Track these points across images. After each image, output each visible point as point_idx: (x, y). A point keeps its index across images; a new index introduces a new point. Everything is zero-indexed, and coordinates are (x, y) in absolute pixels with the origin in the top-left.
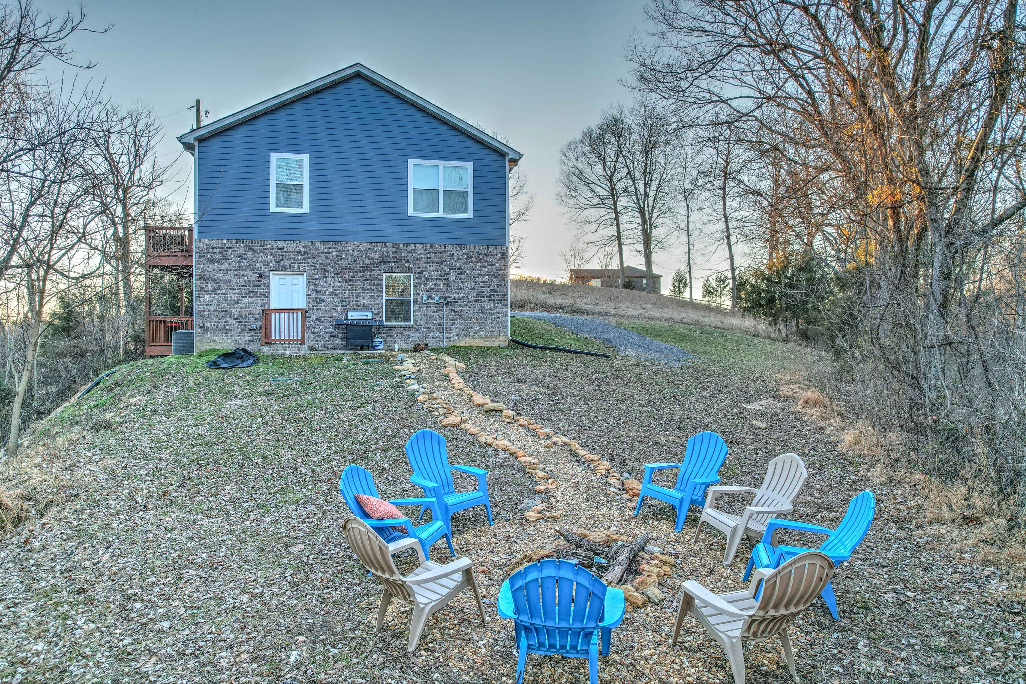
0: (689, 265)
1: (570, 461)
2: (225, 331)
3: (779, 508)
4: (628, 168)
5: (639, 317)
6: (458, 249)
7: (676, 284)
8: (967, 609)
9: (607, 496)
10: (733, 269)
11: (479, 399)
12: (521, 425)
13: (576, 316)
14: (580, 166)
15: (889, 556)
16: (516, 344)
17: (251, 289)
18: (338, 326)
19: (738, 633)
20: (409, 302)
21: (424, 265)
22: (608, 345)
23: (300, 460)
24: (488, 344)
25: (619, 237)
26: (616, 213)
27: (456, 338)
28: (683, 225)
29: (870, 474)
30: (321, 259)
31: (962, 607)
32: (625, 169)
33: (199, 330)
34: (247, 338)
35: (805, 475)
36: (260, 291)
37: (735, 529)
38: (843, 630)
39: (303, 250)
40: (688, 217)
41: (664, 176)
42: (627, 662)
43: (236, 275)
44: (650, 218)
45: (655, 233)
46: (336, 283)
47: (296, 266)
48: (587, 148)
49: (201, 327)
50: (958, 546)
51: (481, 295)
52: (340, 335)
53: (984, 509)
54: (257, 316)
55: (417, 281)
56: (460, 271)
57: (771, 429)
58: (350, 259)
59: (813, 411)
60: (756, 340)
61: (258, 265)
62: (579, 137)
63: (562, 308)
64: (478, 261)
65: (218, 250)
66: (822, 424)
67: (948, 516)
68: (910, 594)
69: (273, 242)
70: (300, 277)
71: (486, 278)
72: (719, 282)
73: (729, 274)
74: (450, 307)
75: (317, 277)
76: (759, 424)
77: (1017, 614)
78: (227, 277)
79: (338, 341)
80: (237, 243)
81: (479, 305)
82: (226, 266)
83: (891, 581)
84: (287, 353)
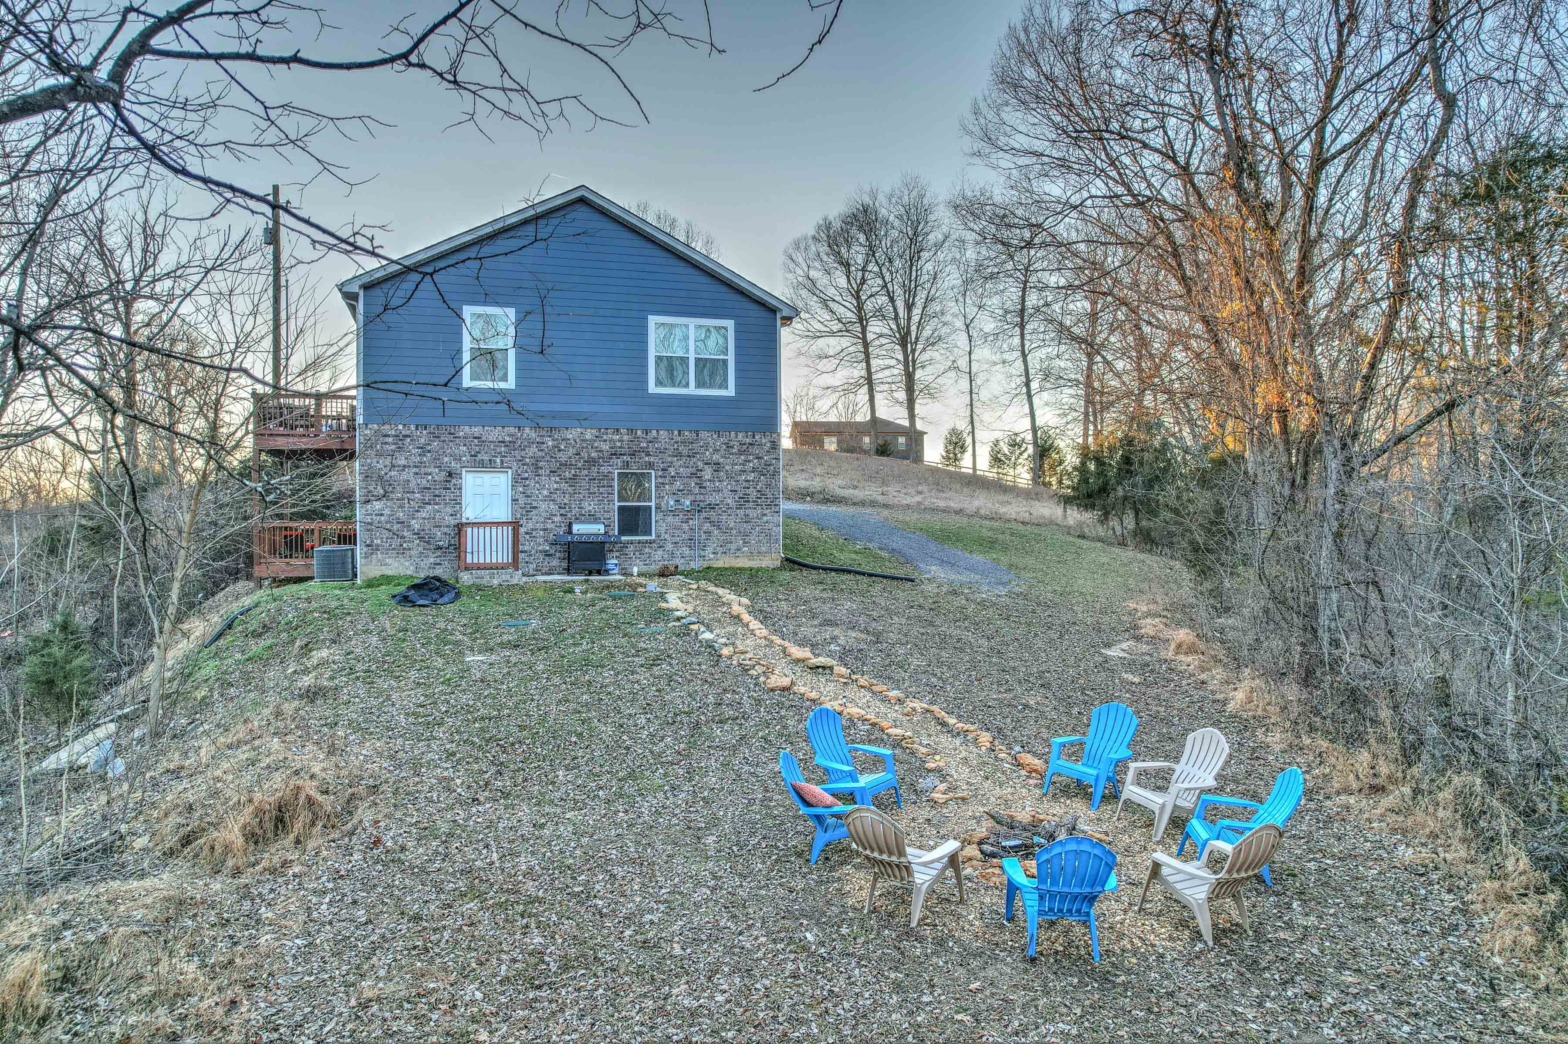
0: (972, 422)
1: (943, 732)
2: (401, 551)
3: (1200, 784)
4: (883, 278)
5: (919, 508)
6: (715, 436)
7: (951, 448)
8: (1380, 873)
9: (1003, 773)
10: (1034, 430)
11: (797, 652)
12: (862, 687)
13: (833, 508)
14: (813, 274)
15: (1304, 828)
16: (791, 563)
17: (437, 492)
18: (554, 544)
19: (1203, 896)
20: (650, 507)
21: (669, 459)
22: (902, 560)
23: (625, 737)
24: (754, 564)
25: (869, 380)
26: (866, 345)
27: (712, 556)
28: (963, 363)
29: (1269, 739)
30: (533, 450)
31: (1376, 872)
32: (880, 281)
33: (365, 549)
34: (432, 560)
35: (1227, 750)
36: (449, 496)
37: (1163, 806)
38: (1277, 894)
39: (507, 439)
40: (970, 353)
41: (933, 292)
42: (1106, 926)
43: (416, 474)
44: (913, 351)
45: (919, 374)
46: (553, 483)
47: (498, 460)
48: (824, 249)
49: (368, 546)
50: (1366, 816)
51: (745, 498)
52: (558, 555)
53: (1389, 777)
54: (446, 530)
55: (660, 480)
56: (717, 467)
57: (1145, 683)
58: (572, 451)
59: (1190, 659)
60: (1085, 544)
61: (446, 459)
62: (812, 232)
63: (812, 495)
64: (741, 453)
65: (390, 440)
66: (1203, 677)
67: (1355, 785)
68: (1328, 861)
69: (467, 428)
70: (503, 477)
71: (751, 476)
72: (1013, 446)
73: (1029, 437)
74: (704, 515)
75: (526, 475)
76: (1130, 677)
77: (1422, 875)
78: (405, 476)
79: (555, 563)
80: (417, 429)
81: (741, 512)
82: (402, 462)
83: (1310, 851)
84: (495, 582)
